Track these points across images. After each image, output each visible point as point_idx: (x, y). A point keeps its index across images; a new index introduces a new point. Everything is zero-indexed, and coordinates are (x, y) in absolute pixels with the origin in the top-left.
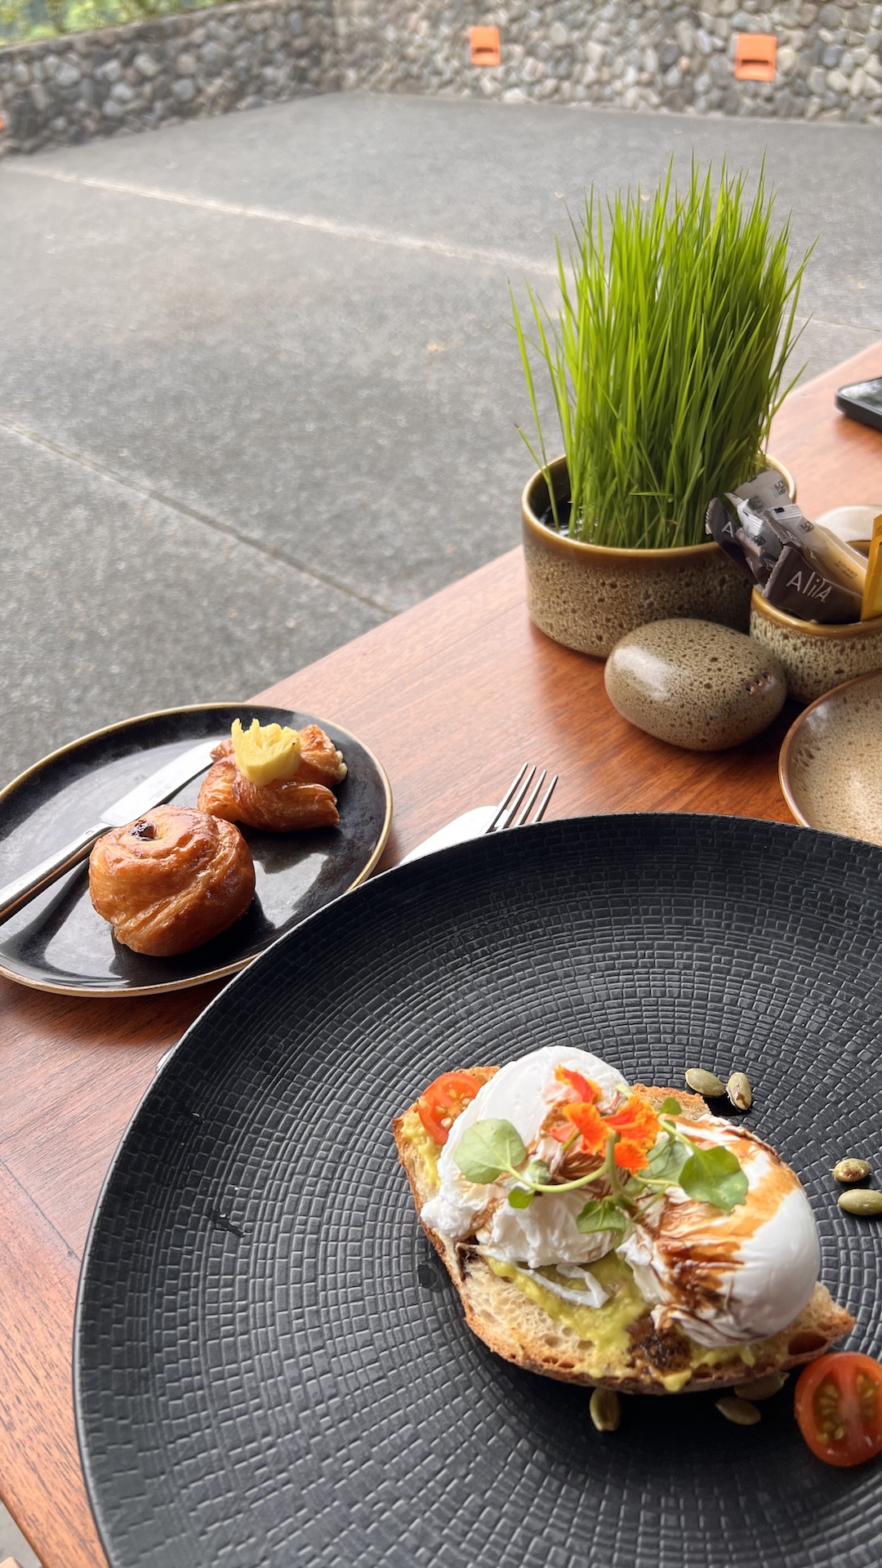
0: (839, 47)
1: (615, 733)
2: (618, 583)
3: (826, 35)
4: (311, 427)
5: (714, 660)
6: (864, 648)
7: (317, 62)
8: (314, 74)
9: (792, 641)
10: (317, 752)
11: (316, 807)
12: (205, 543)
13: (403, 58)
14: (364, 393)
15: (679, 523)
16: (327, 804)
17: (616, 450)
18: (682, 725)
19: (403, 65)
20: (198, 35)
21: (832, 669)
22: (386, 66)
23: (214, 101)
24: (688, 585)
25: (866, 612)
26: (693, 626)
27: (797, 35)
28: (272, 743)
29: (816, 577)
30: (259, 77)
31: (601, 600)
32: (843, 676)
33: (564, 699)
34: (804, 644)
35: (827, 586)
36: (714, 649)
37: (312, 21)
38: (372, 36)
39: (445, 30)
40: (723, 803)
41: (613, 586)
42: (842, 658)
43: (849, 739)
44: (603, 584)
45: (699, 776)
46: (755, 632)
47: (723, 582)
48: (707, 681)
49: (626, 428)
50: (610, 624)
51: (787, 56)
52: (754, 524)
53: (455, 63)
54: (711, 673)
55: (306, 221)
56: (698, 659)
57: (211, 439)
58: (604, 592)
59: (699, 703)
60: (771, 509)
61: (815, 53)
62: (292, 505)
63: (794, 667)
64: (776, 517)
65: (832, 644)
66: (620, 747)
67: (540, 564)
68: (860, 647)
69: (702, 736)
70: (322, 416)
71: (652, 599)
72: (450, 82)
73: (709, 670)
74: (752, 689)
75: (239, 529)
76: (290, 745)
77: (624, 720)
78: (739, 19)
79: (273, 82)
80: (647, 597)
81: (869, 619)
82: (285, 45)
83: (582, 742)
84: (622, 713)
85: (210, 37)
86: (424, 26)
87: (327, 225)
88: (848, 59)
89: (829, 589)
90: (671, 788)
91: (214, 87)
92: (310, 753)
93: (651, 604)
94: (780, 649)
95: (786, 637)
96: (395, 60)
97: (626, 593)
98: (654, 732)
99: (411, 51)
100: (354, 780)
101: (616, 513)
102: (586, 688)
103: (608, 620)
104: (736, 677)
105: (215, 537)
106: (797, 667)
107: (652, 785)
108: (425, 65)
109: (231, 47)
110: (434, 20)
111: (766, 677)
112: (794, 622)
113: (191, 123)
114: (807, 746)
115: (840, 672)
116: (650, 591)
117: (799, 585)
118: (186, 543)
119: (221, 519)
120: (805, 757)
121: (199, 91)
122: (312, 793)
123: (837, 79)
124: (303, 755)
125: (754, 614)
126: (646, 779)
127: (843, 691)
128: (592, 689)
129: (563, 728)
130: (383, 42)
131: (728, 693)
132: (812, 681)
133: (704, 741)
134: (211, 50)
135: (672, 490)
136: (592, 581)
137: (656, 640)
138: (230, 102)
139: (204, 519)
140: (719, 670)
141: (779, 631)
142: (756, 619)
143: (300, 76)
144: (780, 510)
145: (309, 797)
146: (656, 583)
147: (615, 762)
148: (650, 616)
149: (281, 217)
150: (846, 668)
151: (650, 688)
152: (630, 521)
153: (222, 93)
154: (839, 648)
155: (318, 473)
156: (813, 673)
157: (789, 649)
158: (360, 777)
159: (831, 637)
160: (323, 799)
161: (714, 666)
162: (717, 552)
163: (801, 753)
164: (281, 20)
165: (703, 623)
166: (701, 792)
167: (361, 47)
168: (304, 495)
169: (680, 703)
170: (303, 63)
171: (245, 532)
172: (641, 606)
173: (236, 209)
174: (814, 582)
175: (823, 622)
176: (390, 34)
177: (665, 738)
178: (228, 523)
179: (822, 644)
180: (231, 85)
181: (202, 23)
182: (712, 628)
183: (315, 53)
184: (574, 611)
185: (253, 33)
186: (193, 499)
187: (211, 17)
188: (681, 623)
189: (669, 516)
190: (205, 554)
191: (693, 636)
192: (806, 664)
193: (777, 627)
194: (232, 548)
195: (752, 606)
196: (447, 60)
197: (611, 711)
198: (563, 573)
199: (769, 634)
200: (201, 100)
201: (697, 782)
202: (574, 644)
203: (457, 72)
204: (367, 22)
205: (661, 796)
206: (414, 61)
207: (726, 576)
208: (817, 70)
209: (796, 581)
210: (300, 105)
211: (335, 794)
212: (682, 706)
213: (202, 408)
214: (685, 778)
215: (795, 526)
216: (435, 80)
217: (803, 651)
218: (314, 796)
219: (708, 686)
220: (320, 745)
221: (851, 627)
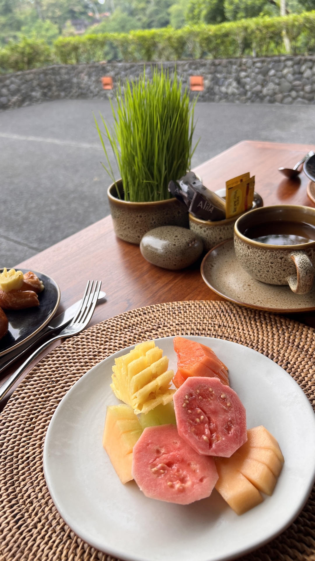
0: (223, 79)
1: (146, 268)
2: (142, 215)
3: (219, 75)
4: (54, 208)
5: (176, 236)
6: (228, 229)
7: (50, 90)
8: (50, 94)
9: (203, 229)
10: (31, 280)
11: (29, 299)
12: (16, 250)
13: (80, 88)
14: (72, 196)
15: (161, 192)
16: (34, 298)
17: (136, 168)
18: (167, 260)
19: (80, 90)
20: (8, 82)
21: (218, 238)
22: (74, 91)
23: (14, 104)
24: (167, 214)
25: (227, 216)
26: (169, 228)
27: (210, 76)
28: (11, 275)
29: (207, 203)
30: (30, 96)
31: (137, 222)
32: (222, 240)
33: (128, 258)
34: (207, 229)
35: (212, 207)
36: (176, 233)
37: (48, 77)
38: (69, 81)
39: (93, 79)
40: (183, 286)
41: (141, 217)
42: (221, 233)
43: (225, 260)
44: (137, 216)
45: (175, 278)
46: (192, 228)
47: (179, 213)
48: (174, 243)
49: (138, 159)
50: (142, 231)
51: (207, 82)
52: (185, 188)
53: (97, 89)
54: (175, 241)
55: (49, 140)
56: (171, 237)
57: (17, 214)
58: (138, 219)
59: (172, 251)
60: (192, 183)
61: (216, 81)
62: (48, 235)
63: (205, 239)
64: (194, 186)
65: (216, 228)
66: (148, 271)
67: (115, 213)
68: (226, 228)
69: (174, 263)
70: (58, 204)
71: (155, 221)
72: (96, 95)
73: (175, 240)
74: (190, 245)
75: (29, 244)
76: (18, 276)
77: (149, 263)
78: (190, 71)
79: (36, 97)
80: (153, 220)
81: (229, 218)
82: (39, 85)
83: (133, 272)
84: (148, 261)
85: (12, 83)
86: (86, 78)
87: (57, 141)
88: (226, 83)
89: (213, 208)
90: (165, 283)
91: (15, 99)
92: (28, 280)
93: (155, 222)
94: (200, 233)
95: (201, 228)
96: (77, 89)
97: (145, 219)
98: (158, 265)
99: (82, 85)
100: (47, 290)
101: (140, 192)
102: (135, 255)
103: (141, 230)
104: (184, 241)
105: (20, 248)
106: (206, 238)
107: (159, 282)
108: (87, 90)
109: (19, 86)
110: (89, 75)
111: (195, 241)
112: (204, 222)
113: (7, 111)
114: (211, 263)
115: (221, 238)
116: (154, 217)
117: (201, 206)
118: (9, 250)
119: (22, 241)
120: (210, 266)
121: (9, 101)
122: (27, 294)
123: (223, 89)
124: (25, 281)
125: (190, 222)
126: (156, 281)
127: (223, 244)
128: (138, 255)
129: (127, 268)
130: (72, 83)
131: (182, 247)
132: (212, 243)
133: (175, 265)
134: (13, 87)
135: (157, 181)
136: (133, 216)
137: (157, 232)
138: (20, 104)
139: (16, 242)
140: (178, 239)
141: (198, 226)
142: (192, 224)
143: (45, 95)
144: (194, 183)
145: (27, 295)
146: (155, 214)
147: (146, 276)
148: (154, 226)
149: (39, 139)
150: (223, 237)
151: (157, 249)
152: (144, 195)
153: (18, 100)
154: (219, 229)
155: (57, 223)
156: (212, 240)
157: (203, 232)
158: (49, 289)
159: (216, 225)
160: (32, 296)
161: (176, 238)
162: (175, 202)
163: (208, 265)
164: (37, 77)
165: (173, 226)
166: (176, 283)
167: (65, 85)
168: (52, 231)
169: (165, 252)
170: (45, 91)
171: (31, 245)
172: (151, 223)
173: (23, 138)
174: (207, 205)
175: (213, 220)
176: (75, 80)
177: (162, 266)
178: (25, 243)
179: (213, 228)
180: (20, 98)
181: (9, 78)
182: (176, 227)
183: (49, 87)
184: (129, 228)
185: (27, 81)
186: (11, 235)
187: (11, 76)
188: (165, 227)
189: (158, 190)
190: (16, 254)
191: (169, 230)
192: (209, 237)
193: (198, 225)
194: (27, 251)
195: (189, 219)
196: (95, 88)
197: (144, 261)
198: (123, 214)
199: (196, 228)
200: (10, 104)
201: (175, 280)
202: (130, 240)
203: (98, 92)
204: (66, 77)
205: (162, 285)
206: (84, 89)
207: (180, 210)
208: (217, 87)
209: (200, 205)
210: (45, 104)
211: (37, 294)
212: (166, 253)
213: (14, 204)
214: (170, 279)
215: (200, 188)
216: (92, 95)
217: (207, 232)
218: (28, 295)
219: (175, 245)
220: (32, 277)
221: (223, 221)
